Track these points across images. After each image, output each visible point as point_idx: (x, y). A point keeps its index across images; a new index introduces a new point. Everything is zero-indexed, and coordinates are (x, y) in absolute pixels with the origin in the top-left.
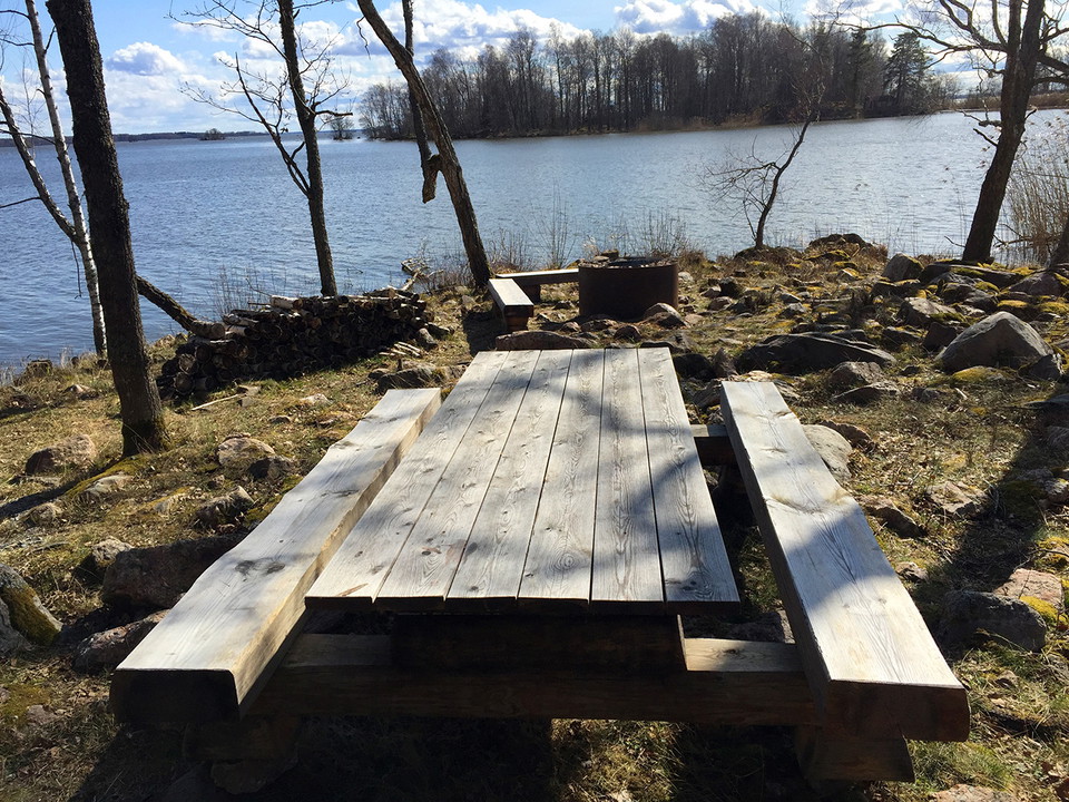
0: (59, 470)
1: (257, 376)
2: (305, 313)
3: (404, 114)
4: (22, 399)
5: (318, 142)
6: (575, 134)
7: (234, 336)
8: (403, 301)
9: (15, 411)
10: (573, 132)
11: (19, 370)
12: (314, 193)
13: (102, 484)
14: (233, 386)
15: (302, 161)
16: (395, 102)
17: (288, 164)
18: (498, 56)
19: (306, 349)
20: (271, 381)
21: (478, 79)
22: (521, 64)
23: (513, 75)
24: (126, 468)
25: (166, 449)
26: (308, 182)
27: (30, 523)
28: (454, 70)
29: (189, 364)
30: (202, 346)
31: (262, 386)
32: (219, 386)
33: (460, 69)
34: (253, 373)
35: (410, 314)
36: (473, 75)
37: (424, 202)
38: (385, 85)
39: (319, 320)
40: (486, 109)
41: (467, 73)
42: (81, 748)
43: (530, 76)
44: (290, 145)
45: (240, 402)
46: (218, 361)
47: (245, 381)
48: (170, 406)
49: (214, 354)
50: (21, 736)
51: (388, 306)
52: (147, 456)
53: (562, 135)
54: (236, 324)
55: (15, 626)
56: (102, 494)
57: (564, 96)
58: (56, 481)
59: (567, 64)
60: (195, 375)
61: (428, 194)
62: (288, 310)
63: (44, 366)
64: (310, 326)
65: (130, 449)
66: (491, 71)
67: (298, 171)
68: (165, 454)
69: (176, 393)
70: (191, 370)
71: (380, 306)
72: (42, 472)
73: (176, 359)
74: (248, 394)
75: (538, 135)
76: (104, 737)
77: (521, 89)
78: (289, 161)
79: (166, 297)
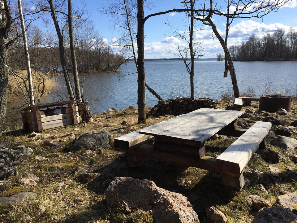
0: (126, 125)
1: (170, 114)
2: (183, 101)
3: (239, 54)
4: (125, 113)
5: (194, 62)
6: (295, 60)
7: (167, 104)
8: (209, 101)
9: (124, 115)
10: (294, 60)
11: (126, 108)
12: (192, 74)
13: (132, 128)
14: (165, 115)
15: (190, 66)
16: (237, 50)
17: (187, 67)
18: (271, 37)
19: (183, 109)
20: (173, 115)
21: (264, 44)
22: (279, 39)
23: (275, 42)
24: (137, 126)
25: (145, 123)
26: (191, 71)
27: (118, 132)
28: (256, 41)
29: (156, 109)
30: (160, 106)
31: (171, 116)
32: (162, 115)
33: (258, 41)
34: (170, 113)
35: (210, 104)
36: (262, 43)
37: (224, 77)
38: (235, 46)
39: (187, 103)
40: (265, 52)
41: (260, 42)
42: (112, 159)
43: (281, 43)
44: (188, 62)
45: (165, 119)
46: (162, 109)
47: (167, 115)
48: (151, 118)
49: (162, 108)
50: (105, 155)
51: (204, 102)
52: (141, 124)
53: (290, 60)
54: (168, 102)
55: (110, 144)
56: (131, 129)
57: (292, 49)
58: (125, 127)
59: (294, 39)
60: (157, 112)
61: (225, 75)
62: (180, 100)
63: (131, 108)
64: (184, 104)
65: (139, 123)
66: (268, 41)
67: (189, 69)
68: (145, 124)
69: (153, 115)
70: (157, 110)
71: (202, 102)
72: (123, 125)
73: (154, 108)
74: (167, 117)
75: (282, 60)
76: (116, 158)
77: (277, 46)
78: (187, 66)
79: (159, 96)
